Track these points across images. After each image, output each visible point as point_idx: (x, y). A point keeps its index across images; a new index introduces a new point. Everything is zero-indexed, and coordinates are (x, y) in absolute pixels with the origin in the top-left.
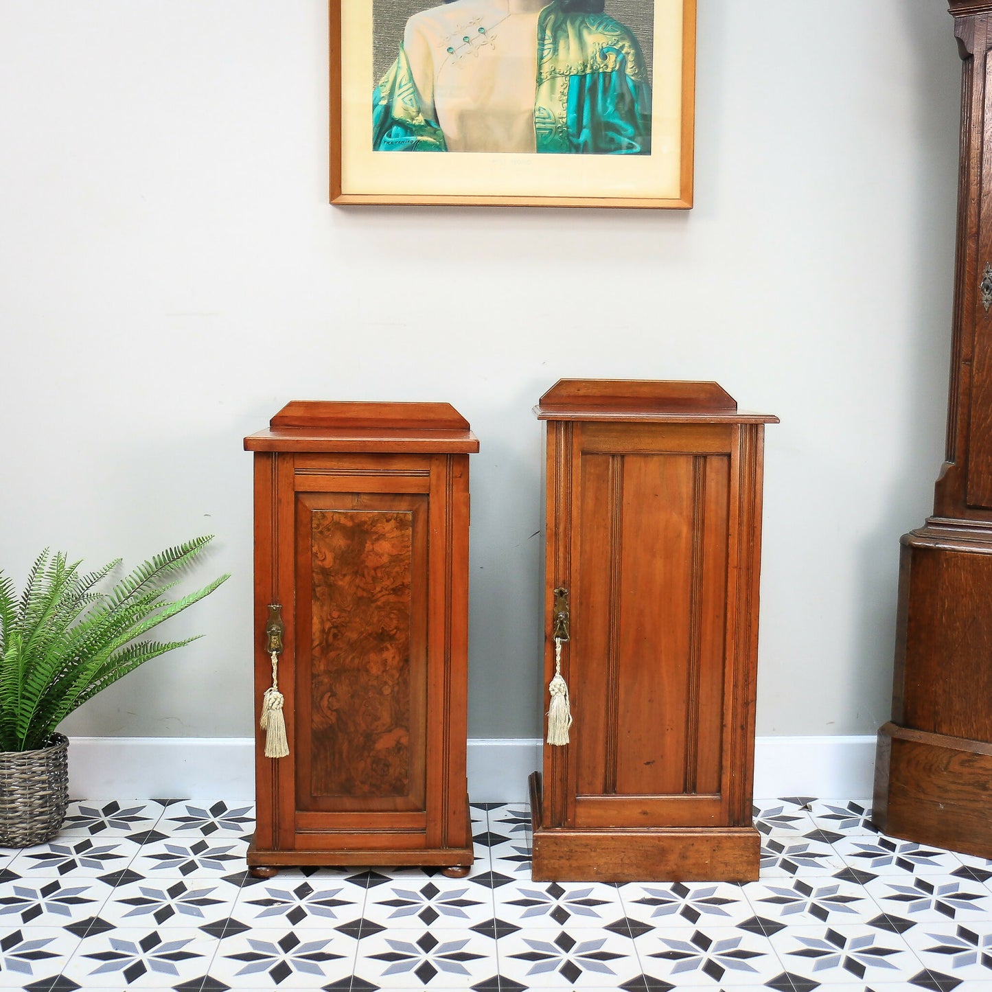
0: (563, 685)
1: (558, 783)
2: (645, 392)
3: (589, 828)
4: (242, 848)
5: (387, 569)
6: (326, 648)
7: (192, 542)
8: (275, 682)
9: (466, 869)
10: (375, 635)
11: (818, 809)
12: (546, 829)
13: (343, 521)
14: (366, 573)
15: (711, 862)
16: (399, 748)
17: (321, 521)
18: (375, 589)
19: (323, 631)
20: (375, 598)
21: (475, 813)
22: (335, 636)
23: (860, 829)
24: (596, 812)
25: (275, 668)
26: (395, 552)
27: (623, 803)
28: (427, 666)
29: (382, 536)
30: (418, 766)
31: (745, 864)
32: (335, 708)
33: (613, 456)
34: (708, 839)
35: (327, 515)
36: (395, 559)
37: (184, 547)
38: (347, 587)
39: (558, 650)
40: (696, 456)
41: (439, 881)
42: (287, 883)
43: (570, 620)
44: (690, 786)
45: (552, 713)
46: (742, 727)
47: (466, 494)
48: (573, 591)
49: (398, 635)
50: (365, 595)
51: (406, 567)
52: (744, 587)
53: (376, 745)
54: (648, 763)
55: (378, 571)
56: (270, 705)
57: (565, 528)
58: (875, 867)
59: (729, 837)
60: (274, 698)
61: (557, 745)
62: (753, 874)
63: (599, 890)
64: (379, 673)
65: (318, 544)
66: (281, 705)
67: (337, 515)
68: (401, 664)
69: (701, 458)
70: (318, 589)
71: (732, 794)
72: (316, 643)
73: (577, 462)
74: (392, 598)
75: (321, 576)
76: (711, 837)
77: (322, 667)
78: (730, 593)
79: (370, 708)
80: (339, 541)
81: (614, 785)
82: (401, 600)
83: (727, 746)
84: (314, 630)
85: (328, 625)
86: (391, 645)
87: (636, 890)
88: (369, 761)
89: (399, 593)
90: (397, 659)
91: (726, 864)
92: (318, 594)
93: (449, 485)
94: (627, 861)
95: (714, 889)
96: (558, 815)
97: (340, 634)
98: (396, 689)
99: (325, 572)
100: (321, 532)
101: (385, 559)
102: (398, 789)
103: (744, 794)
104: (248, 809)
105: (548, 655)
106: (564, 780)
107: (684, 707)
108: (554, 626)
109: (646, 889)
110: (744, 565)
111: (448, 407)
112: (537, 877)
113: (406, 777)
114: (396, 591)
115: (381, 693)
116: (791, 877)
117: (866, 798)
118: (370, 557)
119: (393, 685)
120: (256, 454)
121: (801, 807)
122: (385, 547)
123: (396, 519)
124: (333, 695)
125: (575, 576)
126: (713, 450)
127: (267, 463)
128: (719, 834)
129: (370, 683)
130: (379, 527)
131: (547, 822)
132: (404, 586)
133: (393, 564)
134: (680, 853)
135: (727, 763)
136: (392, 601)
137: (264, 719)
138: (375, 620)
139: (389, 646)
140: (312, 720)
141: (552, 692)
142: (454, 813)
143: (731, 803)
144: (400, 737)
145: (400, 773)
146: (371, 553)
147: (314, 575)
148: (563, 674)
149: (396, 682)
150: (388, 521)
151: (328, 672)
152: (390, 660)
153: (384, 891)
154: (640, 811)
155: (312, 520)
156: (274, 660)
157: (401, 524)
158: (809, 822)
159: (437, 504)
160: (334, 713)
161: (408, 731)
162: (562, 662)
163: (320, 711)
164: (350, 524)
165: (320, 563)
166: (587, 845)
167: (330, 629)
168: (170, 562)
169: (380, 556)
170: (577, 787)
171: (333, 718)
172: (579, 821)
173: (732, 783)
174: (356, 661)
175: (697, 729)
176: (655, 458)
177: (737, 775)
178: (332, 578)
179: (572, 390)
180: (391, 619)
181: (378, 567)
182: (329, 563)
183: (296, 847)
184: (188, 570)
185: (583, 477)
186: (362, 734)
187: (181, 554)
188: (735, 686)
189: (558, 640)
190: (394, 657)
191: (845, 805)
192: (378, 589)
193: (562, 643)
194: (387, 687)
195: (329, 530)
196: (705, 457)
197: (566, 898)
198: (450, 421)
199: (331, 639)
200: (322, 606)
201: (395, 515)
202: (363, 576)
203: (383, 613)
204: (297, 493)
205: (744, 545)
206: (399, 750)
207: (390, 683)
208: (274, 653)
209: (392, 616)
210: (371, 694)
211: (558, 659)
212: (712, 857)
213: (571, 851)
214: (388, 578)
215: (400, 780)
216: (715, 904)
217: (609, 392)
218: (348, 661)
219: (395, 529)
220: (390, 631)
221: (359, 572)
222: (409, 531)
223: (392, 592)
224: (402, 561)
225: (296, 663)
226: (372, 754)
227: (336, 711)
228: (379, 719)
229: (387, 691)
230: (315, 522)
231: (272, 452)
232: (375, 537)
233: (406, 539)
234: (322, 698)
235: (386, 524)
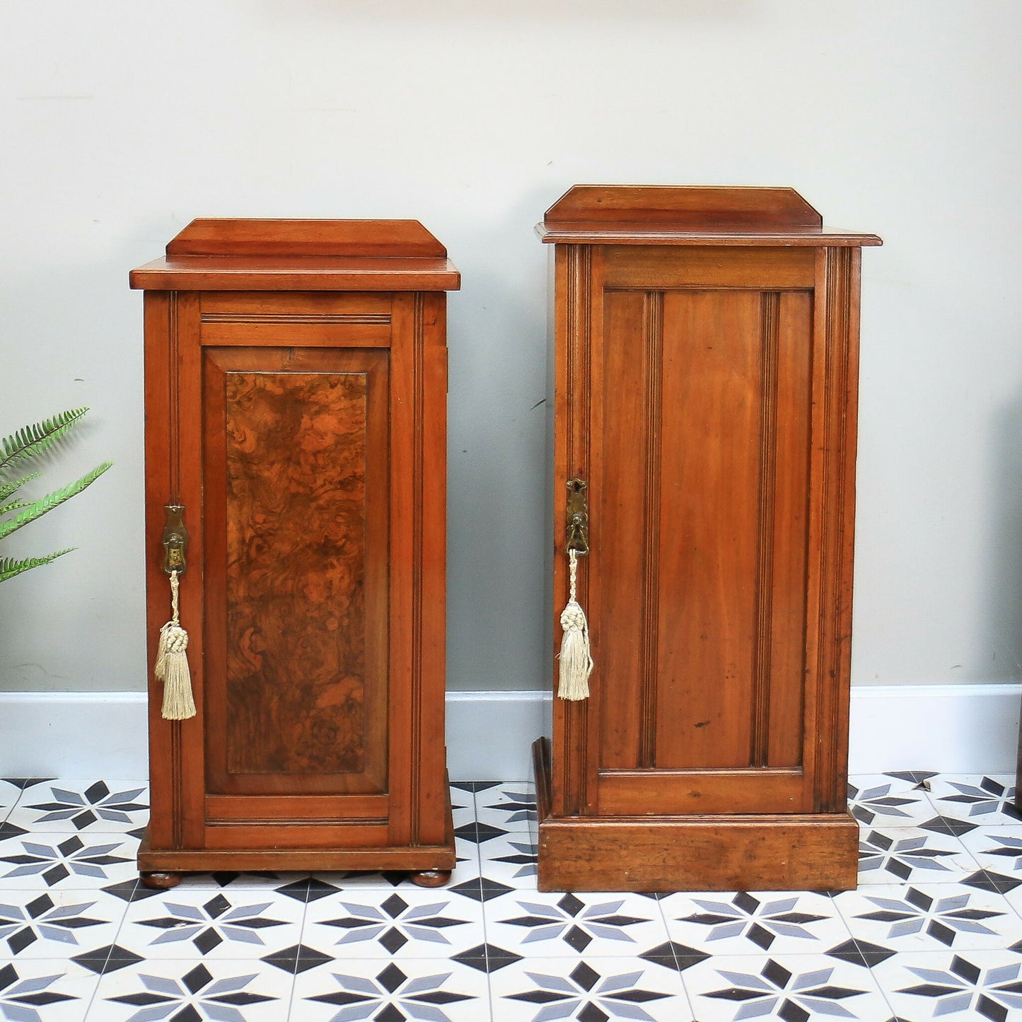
0: (580, 616)
1: (574, 754)
2: (693, 203)
3: (618, 816)
4: (132, 847)
5: (333, 454)
6: (247, 564)
7: (57, 418)
8: (176, 614)
9: (446, 875)
10: (316, 547)
11: (940, 787)
12: (557, 818)
13: (269, 386)
14: (302, 461)
15: (790, 863)
16: (350, 704)
17: (240, 387)
18: (315, 482)
19: (242, 541)
20: (314, 495)
21: (457, 796)
22: (259, 548)
23: (999, 815)
24: (628, 794)
25: (175, 593)
26: (343, 430)
27: (665, 780)
28: (389, 590)
29: (324, 409)
30: (377, 731)
31: (837, 866)
32: (259, 650)
33: (649, 293)
34: (784, 831)
35: (246, 378)
36: (344, 440)
37: (46, 425)
38: (275, 480)
39: (573, 566)
40: (765, 293)
41: (406, 892)
42: (195, 896)
43: (589, 524)
44: (759, 757)
45: (565, 655)
46: (832, 674)
47: (442, 348)
48: (593, 483)
49: (348, 546)
50: (301, 490)
51: (359, 451)
52: (833, 477)
53: (318, 701)
54: (700, 725)
55: (320, 456)
56: (169, 646)
57: (582, 395)
58: (1018, 869)
59: (815, 828)
60: (174, 635)
61: (572, 700)
62: (849, 880)
63: (632, 904)
64: (322, 600)
65: (235, 419)
66: (184, 646)
67: (261, 378)
68: (353, 587)
69: (772, 296)
70: (235, 483)
71: (818, 767)
72: (233, 558)
73: (598, 301)
74: (339, 495)
75: (239, 465)
76: (789, 828)
77: (242, 593)
78: (813, 486)
79: (309, 649)
80: (265, 416)
81: (653, 756)
82: (352, 497)
83: (811, 700)
84: (229, 541)
85: (249, 533)
86: (338, 560)
87: (684, 902)
88: (308, 724)
89: (350, 488)
90: (347, 580)
91: (811, 866)
92: (235, 490)
93: (419, 336)
94: (671, 863)
95: (794, 901)
96: (574, 799)
97: (266, 546)
98: (346, 622)
99: (244, 458)
100: (239, 403)
101: (329, 440)
102: (350, 763)
103: (836, 767)
104: (137, 792)
105: (559, 574)
106: (582, 749)
107: (750, 647)
108: (568, 533)
109: (697, 902)
110: (833, 445)
111: (415, 226)
112: (544, 887)
113: (361, 745)
114: (344, 485)
115: (324, 629)
116: (902, 884)
117: (1005, 773)
118: (307, 437)
119: (341, 617)
120: (147, 294)
121: (915, 785)
122: (328, 423)
123: (344, 384)
124: (258, 631)
125: (597, 462)
126: (788, 284)
127: (161, 306)
128: (801, 824)
129: (309, 614)
130: (321, 395)
131: (559, 807)
132: (355, 478)
133: (340, 447)
134: (746, 851)
135: (811, 723)
136: (338, 499)
137: (160, 665)
138: (316, 526)
139: (335, 562)
140: (228, 667)
141: (564, 626)
142: (428, 796)
143: (817, 779)
144: (352, 690)
145: (352, 741)
146: (309, 432)
147: (229, 463)
148: (580, 600)
149: (346, 612)
150: (333, 386)
151: (249, 599)
152: (336, 582)
153: (331, 906)
154: (690, 791)
155: (226, 386)
156: (175, 583)
157: (352, 390)
158: (926, 807)
159: (402, 361)
160: (259, 657)
161: (362, 681)
162: (579, 582)
163: (239, 653)
164: (279, 391)
165: (237, 446)
166: (615, 840)
167: (252, 539)
168: (28, 445)
169: (321, 435)
170: (601, 760)
171: (257, 663)
172: (604, 806)
173: (819, 752)
174: (290, 583)
175: (768, 677)
176: (708, 296)
177: (825, 742)
178: (255, 467)
179: (590, 201)
180: (338, 524)
181: (319, 452)
182: (250, 445)
183: (207, 845)
184: (52, 457)
185: (607, 324)
186: (297, 686)
187: (42, 434)
188: (822, 615)
189: (573, 553)
190: (342, 577)
191: (976, 782)
192: (320, 482)
193: (578, 557)
194: (332, 619)
195: (250, 399)
196: (778, 293)
197: (586, 915)
198: (419, 245)
199: (253, 552)
200: (240, 507)
201: (343, 379)
202: (299, 464)
203: (326, 517)
204: (204, 348)
205: (834, 417)
206: (351, 707)
207: (337, 614)
208: (174, 572)
209: (339, 520)
210: (310, 630)
211: (573, 579)
212: (791, 857)
213: (593, 849)
214: (334, 467)
215: (353, 751)
216: (796, 922)
217: (641, 202)
218: (278, 582)
219: (342, 398)
220: (337, 541)
221: (291, 460)
222: (363, 401)
223: (339, 487)
224: (353, 442)
225: (205, 587)
226: (312, 713)
227: (262, 653)
228: (322, 664)
229: (333, 625)
230: (231, 389)
231: (170, 291)
232: (315, 408)
233: (359, 412)
234: (241, 636)
235: (330, 390)
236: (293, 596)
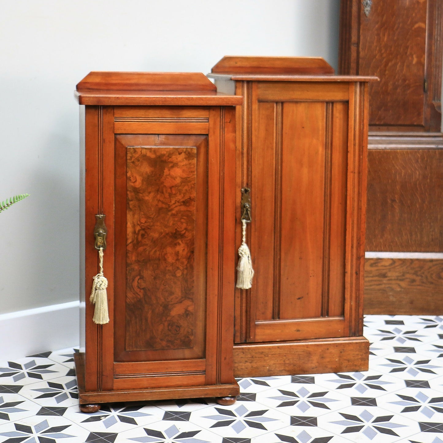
5: (180, 188)
6: (137, 244)
8: (102, 270)
10: (171, 235)
13: (149, 154)
14: (164, 191)
16: (187, 313)
17: (134, 155)
18: (171, 202)
19: (134, 232)
20: (170, 208)
22: (143, 236)
25: (102, 260)
26: (185, 176)
28: (206, 255)
29: (175, 165)
32: (142, 287)
35: (137, 150)
36: (185, 181)
38: (151, 201)
47: (233, 134)
49: (187, 234)
50: (164, 206)
51: (193, 186)
53: (171, 312)
55: (173, 189)
56: (98, 286)
60: (101, 281)
64: (174, 261)
65: (131, 171)
66: (106, 286)
67: (144, 150)
68: (189, 255)
70: (131, 203)
72: (129, 241)
74: (183, 208)
75: (133, 194)
77: (134, 258)
79: (167, 286)
80: (146, 169)
82: (189, 209)
84: (128, 232)
85: (138, 228)
86: (182, 241)
88: (166, 324)
89: (188, 204)
90: (186, 250)
92: (131, 207)
93: (222, 128)
97: (146, 234)
98: (185, 272)
99: (136, 191)
100: (133, 162)
101: (178, 181)
102: (187, 343)
110: (357, 171)
113: (192, 334)
114: (185, 203)
115: (174, 275)
118: (167, 179)
119: (183, 270)
120: (87, 107)
122: (178, 172)
123: (185, 152)
124: (142, 278)
127: (94, 113)
129: (167, 268)
130: (174, 158)
132: (191, 200)
133: (183, 184)
136: (182, 210)
137: (92, 296)
138: (171, 223)
139: (180, 242)
140: (126, 296)
142: (225, 359)
144: (188, 306)
145: (188, 332)
146: (168, 177)
147: (128, 192)
149: (185, 267)
150: (180, 154)
151: (138, 262)
152: (181, 252)
155: (127, 154)
156: (101, 254)
157: (189, 155)
159: (214, 141)
160: (142, 291)
161: (193, 301)
163: (132, 289)
164: (153, 156)
165: (132, 184)
167: (139, 231)
169: (174, 178)
171: (141, 294)
174: (158, 253)
178: (141, 195)
180: (182, 223)
181: (173, 187)
182: (138, 184)
183: (114, 388)
186: (161, 305)
190: (184, 250)
192: (173, 202)
194: (179, 271)
195: (139, 161)
199: (140, 238)
200: (134, 215)
201: (185, 150)
202: (163, 193)
203: (176, 219)
204: (116, 134)
206: (187, 315)
207: (181, 268)
208: (101, 249)
209: (183, 220)
210: (167, 276)
214: (180, 194)
215: (188, 337)
218: (152, 253)
219: (185, 159)
220: (181, 231)
221: (159, 190)
222: (195, 161)
223: (182, 204)
224: (190, 181)
225: (115, 256)
226: (169, 319)
227: (143, 289)
228: (173, 294)
229: (179, 274)
230: (129, 155)
231: (98, 106)
232: (170, 165)
233: (193, 166)
234: (133, 280)
235: (179, 156)
236: (159, 260)
